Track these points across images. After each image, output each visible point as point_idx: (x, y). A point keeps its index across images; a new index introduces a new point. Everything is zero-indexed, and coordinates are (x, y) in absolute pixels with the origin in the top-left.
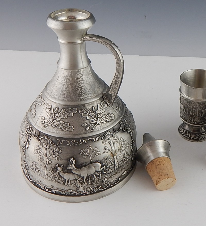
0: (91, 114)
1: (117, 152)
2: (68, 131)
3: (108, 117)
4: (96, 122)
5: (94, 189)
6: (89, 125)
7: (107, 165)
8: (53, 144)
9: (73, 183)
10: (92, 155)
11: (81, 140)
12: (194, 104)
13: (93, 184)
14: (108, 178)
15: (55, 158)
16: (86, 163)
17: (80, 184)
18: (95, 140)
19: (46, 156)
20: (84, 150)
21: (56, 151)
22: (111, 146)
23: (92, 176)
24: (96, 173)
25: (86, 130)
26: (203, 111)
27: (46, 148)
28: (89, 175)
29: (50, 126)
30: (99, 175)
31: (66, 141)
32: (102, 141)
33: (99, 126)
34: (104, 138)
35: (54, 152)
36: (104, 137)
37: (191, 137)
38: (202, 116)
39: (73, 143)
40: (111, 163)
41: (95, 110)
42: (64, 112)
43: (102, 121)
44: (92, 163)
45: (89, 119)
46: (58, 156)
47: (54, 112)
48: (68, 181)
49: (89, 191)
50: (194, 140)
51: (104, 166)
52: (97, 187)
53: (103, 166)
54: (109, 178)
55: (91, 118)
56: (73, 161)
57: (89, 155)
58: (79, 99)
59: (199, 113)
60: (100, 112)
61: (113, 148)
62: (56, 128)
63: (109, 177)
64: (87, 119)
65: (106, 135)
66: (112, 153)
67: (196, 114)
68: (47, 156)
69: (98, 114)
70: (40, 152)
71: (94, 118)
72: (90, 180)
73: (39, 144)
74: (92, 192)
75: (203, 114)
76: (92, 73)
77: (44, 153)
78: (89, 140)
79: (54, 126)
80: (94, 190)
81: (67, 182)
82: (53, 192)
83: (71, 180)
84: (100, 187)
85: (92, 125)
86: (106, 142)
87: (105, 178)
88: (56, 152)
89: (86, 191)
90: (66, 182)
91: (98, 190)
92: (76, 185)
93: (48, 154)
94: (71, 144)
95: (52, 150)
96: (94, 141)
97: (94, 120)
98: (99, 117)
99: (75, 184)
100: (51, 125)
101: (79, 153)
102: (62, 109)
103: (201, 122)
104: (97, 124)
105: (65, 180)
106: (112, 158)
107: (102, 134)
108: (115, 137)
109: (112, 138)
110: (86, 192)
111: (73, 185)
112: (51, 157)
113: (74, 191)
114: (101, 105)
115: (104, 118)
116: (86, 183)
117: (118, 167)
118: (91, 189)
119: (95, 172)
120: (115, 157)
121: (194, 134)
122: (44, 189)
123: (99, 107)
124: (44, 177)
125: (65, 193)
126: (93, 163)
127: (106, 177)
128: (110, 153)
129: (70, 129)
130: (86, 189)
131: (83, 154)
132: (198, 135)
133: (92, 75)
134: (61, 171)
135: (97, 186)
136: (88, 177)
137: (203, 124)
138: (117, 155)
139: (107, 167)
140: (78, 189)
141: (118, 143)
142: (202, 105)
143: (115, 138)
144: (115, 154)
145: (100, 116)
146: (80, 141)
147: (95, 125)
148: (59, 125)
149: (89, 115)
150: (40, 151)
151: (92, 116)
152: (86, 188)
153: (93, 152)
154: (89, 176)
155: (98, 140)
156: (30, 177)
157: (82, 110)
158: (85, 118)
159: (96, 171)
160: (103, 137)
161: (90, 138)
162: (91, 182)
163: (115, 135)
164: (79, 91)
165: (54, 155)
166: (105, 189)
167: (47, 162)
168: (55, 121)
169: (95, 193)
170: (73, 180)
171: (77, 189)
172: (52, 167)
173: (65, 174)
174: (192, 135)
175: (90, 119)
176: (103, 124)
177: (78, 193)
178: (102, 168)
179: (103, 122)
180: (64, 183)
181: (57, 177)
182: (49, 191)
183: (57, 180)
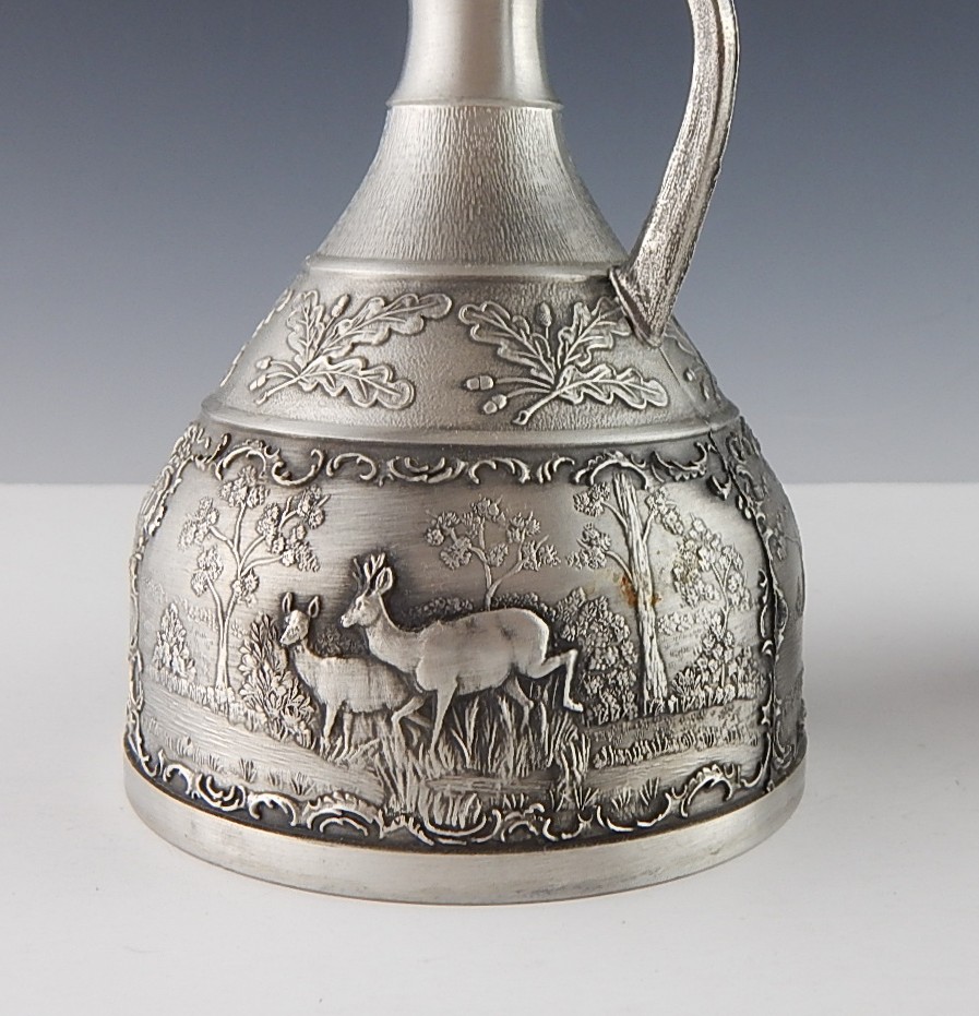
0: (528, 336)
1: (659, 587)
2: (383, 406)
3: (627, 382)
4: (552, 382)
5: (497, 813)
6: (504, 389)
7: (593, 654)
8: (284, 479)
9: (369, 740)
10: (500, 557)
11: (443, 461)
13: (487, 775)
14: (592, 758)
15: (281, 553)
16: (456, 600)
17: (410, 753)
18: (533, 473)
19: (235, 550)
20: (454, 518)
21: (296, 515)
22: (626, 536)
23: (488, 700)
24: (518, 692)
25: (481, 411)
27: (243, 506)
28: (469, 688)
29: (292, 390)
30: (535, 712)
31: (361, 457)
32: (573, 491)
33: (564, 407)
34: (586, 478)
35: (284, 518)
36: (588, 474)
39: (396, 474)
40: (620, 652)
41: (553, 321)
42: (378, 315)
43: (587, 386)
44: (492, 609)
45: (508, 357)
46: (301, 542)
47: (326, 318)
48: (338, 720)
49: (463, 825)
51: (573, 653)
52: (518, 802)
53: (566, 650)
54: (600, 764)
55: (521, 356)
56: (379, 571)
57: (482, 555)
58: (466, 255)
60: (579, 341)
61: (640, 554)
62: (318, 393)
63: (602, 757)
64: (495, 355)
65: (600, 462)
66: (626, 579)
68: (242, 547)
69: (570, 346)
70: (210, 531)
71: (541, 358)
72: (471, 734)
73: (213, 493)
74: (477, 835)
76: (562, 156)
77: (230, 534)
78: (494, 466)
79: (307, 388)
80: (495, 818)
81: (332, 731)
82: (246, 809)
83: (355, 715)
84: (537, 812)
85: (527, 394)
86: (598, 504)
87: (569, 748)
88: (295, 521)
89: (444, 819)
90: (327, 730)
91: (521, 836)
92: (382, 757)
93: (249, 534)
94: (381, 477)
95: (275, 509)
96: (526, 476)
97: (539, 371)
98: (571, 363)
99: (380, 744)
100: (296, 384)
101: (426, 534)
102: (367, 301)
104: (554, 394)
105: (323, 708)
106: (630, 612)
107: (577, 454)
108: (660, 500)
109: (642, 498)
110: (444, 827)
111: (365, 753)
112: (261, 551)
113: (368, 803)
114: (594, 313)
115: (604, 377)
116: (443, 750)
117: (666, 700)
118: (472, 811)
119: (509, 678)
120: (647, 613)
122: (200, 793)
123: (580, 317)
124: (208, 705)
125: (314, 815)
126: (500, 607)
127: (578, 745)
128: (616, 578)
129: (391, 396)
130: (444, 801)
131: (448, 541)
133: (560, 160)
134: (304, 643)
135: (517, 796)
136: (459, 703)
138: (657, 604)
139: (587, 666)
140: (396, 791)
141: (672, 540)
143: (659, 504)
144: (649, 598)
145: (582, 359)
146: (438, 461)
147: (545, 395)
148: (335, 380)
149: (512, 339)
150: (212, 528)
151: (531, 347)
152: (447, 794)
153: (507, 541)
154: (471, 697)
155: (549, 477)
156: (143, 742)
157: (478, 305)
158: (490, 349)
159: (515, 672)
160: (583, 472)
161: (501, 460)
162: (480, 749)
163: (662, 489)
164: (474, 213)
165: (281, 540)
166: (564, 836)
167: (238, 583)
168: (323, 360)
169: (496, 847)
170: (367, 715)
171: (390, 788)
172: (259, 619)
173: (324, 662)
175: (517, 359)
176: (589, 404)
177: (394, 826)
178: (556, 662)
179: (596, 395)
180: (315, 736)
181: (281, 691)
182: (224, 804)
183: (276, 713)
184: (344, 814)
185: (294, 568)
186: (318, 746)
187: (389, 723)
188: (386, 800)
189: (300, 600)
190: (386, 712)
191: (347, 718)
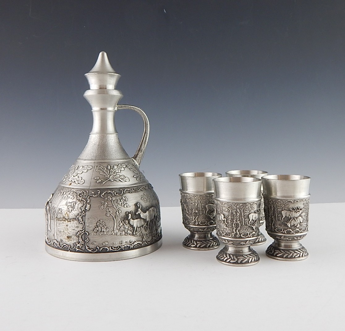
12: (196, 198)
17: (145, 231)
26: (206, 206)
37: (197, 245)
38: (207, 213)
46: (126, 204)
50: (201, 248)
59: (203, 209)
67: (199, 211)
75: (207, 211)
81: (135, 231)
82: (122, 249)
83: (138, 228)
89: (149, 240)
103: (206, 222)
105: (134, 228)
110: (149, 242)
113: (140, 241)
121: (201, 241)
122: (111, 250)
125: (133, 246)
132: (205, 242)
134: (131, 218)
137: (209, 224)
142: (204, 198)
167: (117, 212)
170: (140, 227)
172: (122, 217)
174: (198, 243)
177: (144, 244)
180: (133, 233)
181: (127, 227)
182: (117, 250)
183: (126, 231)
184: (138, 244)
185: (127, 208)
186: (133, 234)
187: (143, 228)
188: (143, 240)
189: (129, 212)
190: (142, 226)
191: (137, 228)
